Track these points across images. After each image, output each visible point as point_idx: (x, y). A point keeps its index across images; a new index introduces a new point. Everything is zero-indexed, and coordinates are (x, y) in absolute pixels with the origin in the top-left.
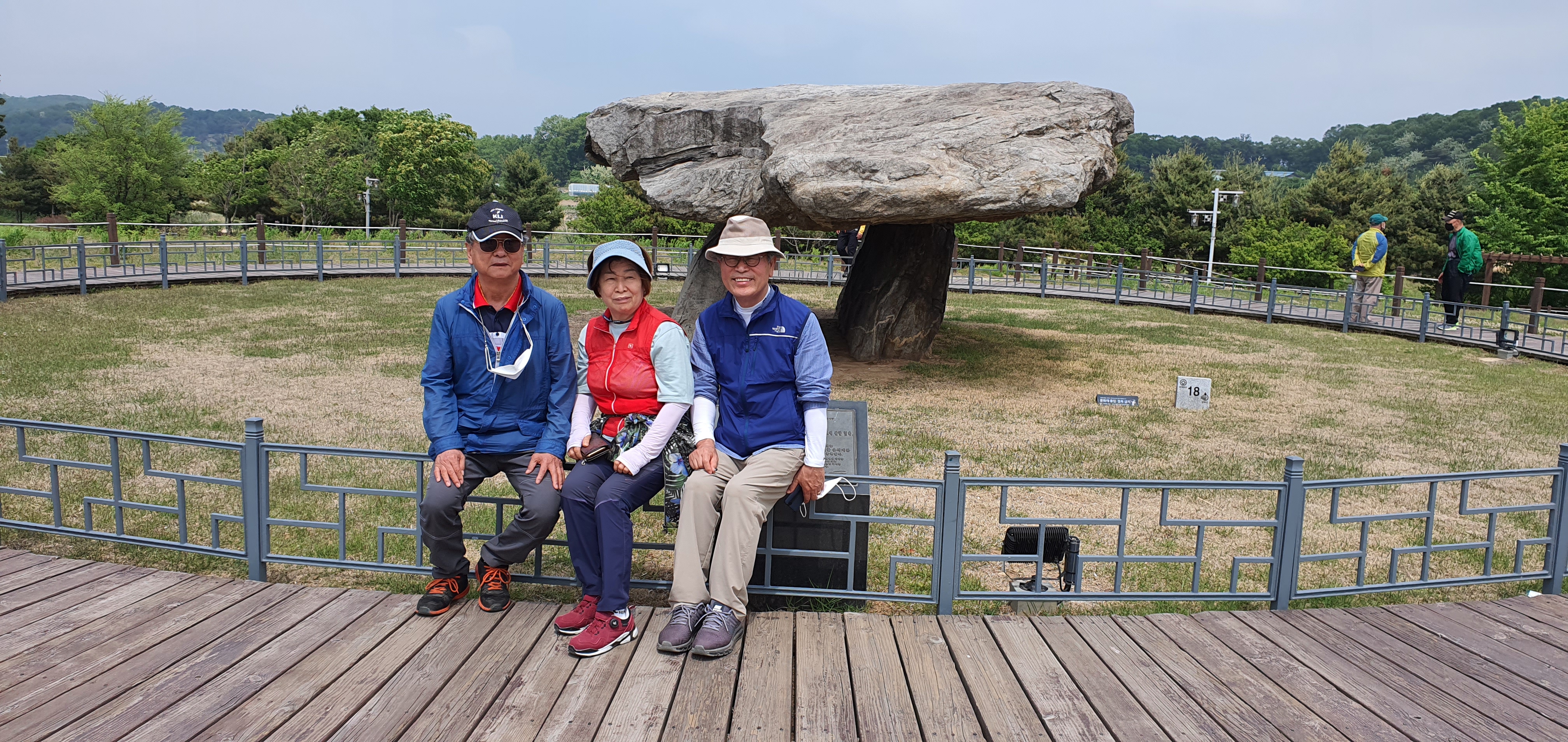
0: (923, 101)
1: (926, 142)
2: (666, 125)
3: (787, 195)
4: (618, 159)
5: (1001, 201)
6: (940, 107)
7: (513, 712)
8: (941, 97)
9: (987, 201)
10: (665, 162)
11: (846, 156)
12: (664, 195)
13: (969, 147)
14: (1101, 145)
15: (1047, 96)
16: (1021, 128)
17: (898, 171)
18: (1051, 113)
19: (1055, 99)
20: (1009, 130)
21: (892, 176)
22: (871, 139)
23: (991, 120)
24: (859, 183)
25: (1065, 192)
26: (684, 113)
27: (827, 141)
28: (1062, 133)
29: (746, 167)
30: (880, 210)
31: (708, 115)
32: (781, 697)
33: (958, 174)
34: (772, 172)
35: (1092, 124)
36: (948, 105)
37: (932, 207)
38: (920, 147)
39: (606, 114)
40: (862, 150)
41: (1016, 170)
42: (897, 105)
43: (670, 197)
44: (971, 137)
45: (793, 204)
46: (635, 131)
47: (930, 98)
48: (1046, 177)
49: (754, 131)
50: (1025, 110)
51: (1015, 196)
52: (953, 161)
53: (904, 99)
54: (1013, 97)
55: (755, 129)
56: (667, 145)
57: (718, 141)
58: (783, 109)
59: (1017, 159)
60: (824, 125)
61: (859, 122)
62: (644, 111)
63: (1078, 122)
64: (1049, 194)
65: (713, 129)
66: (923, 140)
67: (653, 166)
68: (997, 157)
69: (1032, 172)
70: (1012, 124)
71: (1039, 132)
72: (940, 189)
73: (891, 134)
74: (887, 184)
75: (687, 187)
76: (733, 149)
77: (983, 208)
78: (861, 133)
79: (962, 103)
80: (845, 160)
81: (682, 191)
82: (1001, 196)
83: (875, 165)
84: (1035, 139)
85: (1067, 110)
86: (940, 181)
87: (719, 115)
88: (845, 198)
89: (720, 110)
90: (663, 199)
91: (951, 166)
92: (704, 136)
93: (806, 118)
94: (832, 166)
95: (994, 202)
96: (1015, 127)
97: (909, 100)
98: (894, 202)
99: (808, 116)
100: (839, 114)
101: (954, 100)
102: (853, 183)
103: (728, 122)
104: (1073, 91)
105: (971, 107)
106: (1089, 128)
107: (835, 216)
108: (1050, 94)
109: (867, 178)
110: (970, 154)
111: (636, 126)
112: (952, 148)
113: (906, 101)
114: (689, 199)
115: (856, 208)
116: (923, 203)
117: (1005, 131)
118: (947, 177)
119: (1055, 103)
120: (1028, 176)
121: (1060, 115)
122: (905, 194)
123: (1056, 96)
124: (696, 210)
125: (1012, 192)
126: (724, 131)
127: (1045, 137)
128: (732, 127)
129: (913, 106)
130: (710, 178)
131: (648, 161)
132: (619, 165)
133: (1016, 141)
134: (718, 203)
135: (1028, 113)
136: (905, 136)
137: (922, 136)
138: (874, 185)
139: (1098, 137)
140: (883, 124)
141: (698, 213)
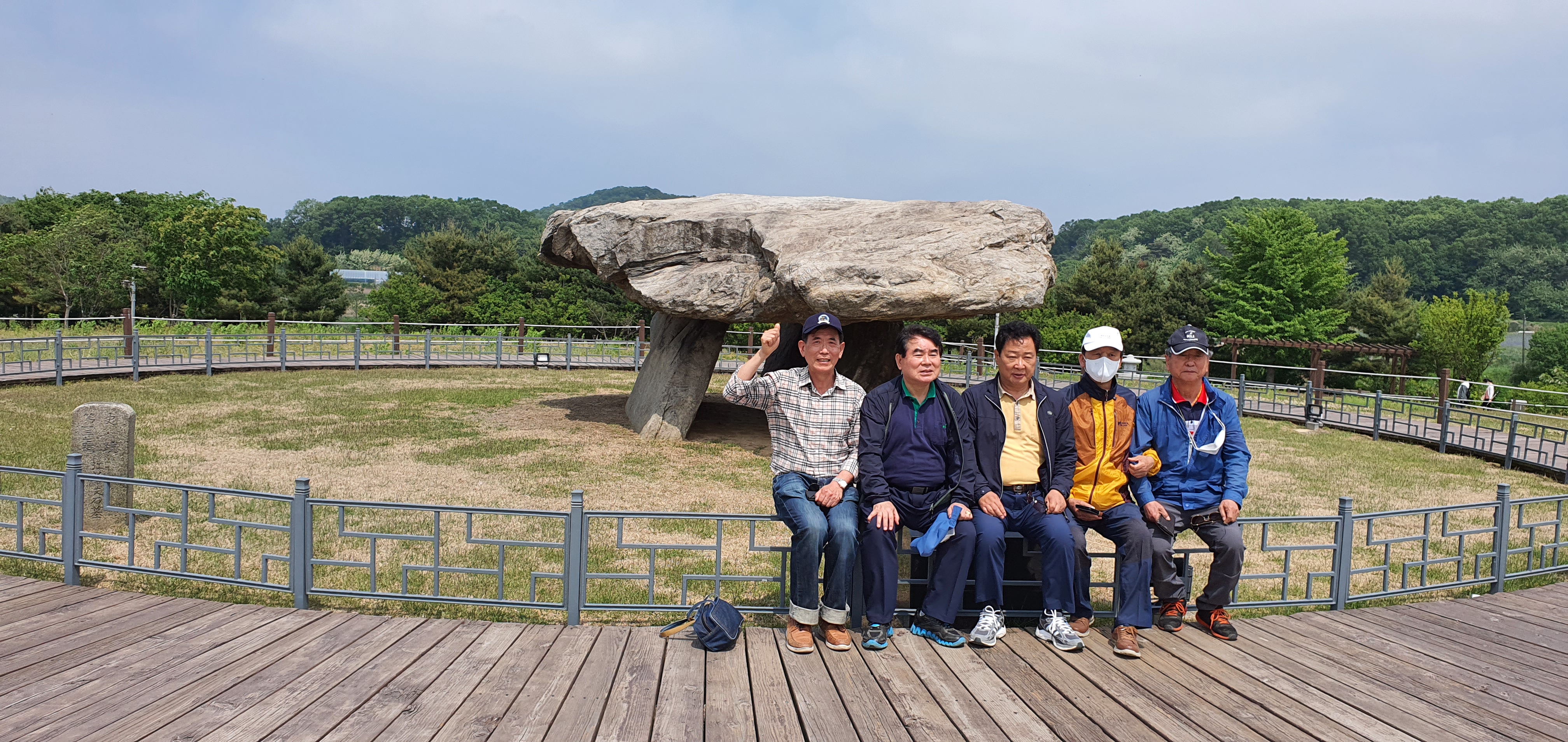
0: (891, 217)
1: (914, 253)
2: (656, 232)
3: (801, 297)
4: (605, 262)
5: (982, 303)
6: (911, 222)
7: (909, 699)
8: (906, 214)
9: (971, 303)
10: (652, 265)
11: (852, 264)
12: (662, 295)
13: (948, 257)
14: (1045, 256)
15: (991, 213)
16: (985, 242)
17: (897, 277)
18: (997, 230)
19: (998, 216)
20: (976, 244)
21: (892, 281)
22: (866, 250)
23: (960, 235)
24: (864, 287)
25: (1034, 296)
26: (673, 222)
27: (829, 251)
28: (1018, 246)
29: (743, 272)
30: (885, 310)
31: (697, 225)
33: (946, 280)
34: (788, 277)
35: (1033, 237)
36: (916, 220)
37: (927, 307)
38: (910, 258)
39: (593, 221)
40: (862, 259)
41: (991, 277)
42: (870, 220)
43: (669, 296)
44: (949, 249)
45: (805, 303)
46: (625, 237)
47: (898, 214)
48: (1018, 283)
49: (743, 240)
50: (980, 226)
51: (994, 298)
52: (941, 269)
53: (875, 215)
54: (965, 214)
55: (749, 238)
56: (656, 251)
57: (706, 248)
58: (770, 221)
59: (990, 268)
60: (817, 237)
61: (846, 235)
62: (633, 220)
63: (1023, 236)
64: (1022, 297)
65: (701, 237)
66: (911, 251)
67: (642, 269)
68: (973, 266)
69: (1006, 279)
70: (978, 238)
71: (999, 245)
72: (935, 292)
73: (881, 246)
74: (889, 288)
75: (686, 289)
76: (723, 255)
77: (968, 308)
78: (855, 245)
79: (926, 219)
80: (851, 267)
81: (681, 291)
82: (983, 298)
83: (877, 272)
84: (998, 250)
85: (1011, 225)
86: (932, 287)
87: (709, 225)
88: (856, 300)
89: (709, 220)
90: (661, 299)
91: (939, 273)
92: (693, 243)
93: (797, 230)
94: (840, 272)
95: (977, 304)
96: (981, 241)
97: (879, 216)
98: (898, 303)
100: (823, 227)
101: (917, 216)
102: (859, 287)
103: (718, 231)
104: (1011, 209)
105: (938, 223)
106: (1032, 242)
107: (847, 315)
108: (994, 212)
109: (870, 283)
110: (950, 264)
111: (626, 233)
112: (936, 258)
113: (877, 216)
114: (690, 299)
115: (866, 309)
116: (921, 304)
117: (974, 245)
118: (940, 283)
119: (998, 220)
120: (1004, 282)
121: (1008, 230)
122: (907, 297)
123: (998, 213)
124: (697, 308)
125: (991, 295)
126: (713, 239)
127: (1004, 249)
128: (722, 236)
129: (886, 220)
130: (708, 280)
131: (635, 264)
132: (606, 268)
133: (983, 253)
134: (719, 303)
135: (983, 229)
136: (893, 248)
137: (908, 248)
138: (879, 289)
139: (1039, 249)
140: (869, 237)
141: (699, 311)
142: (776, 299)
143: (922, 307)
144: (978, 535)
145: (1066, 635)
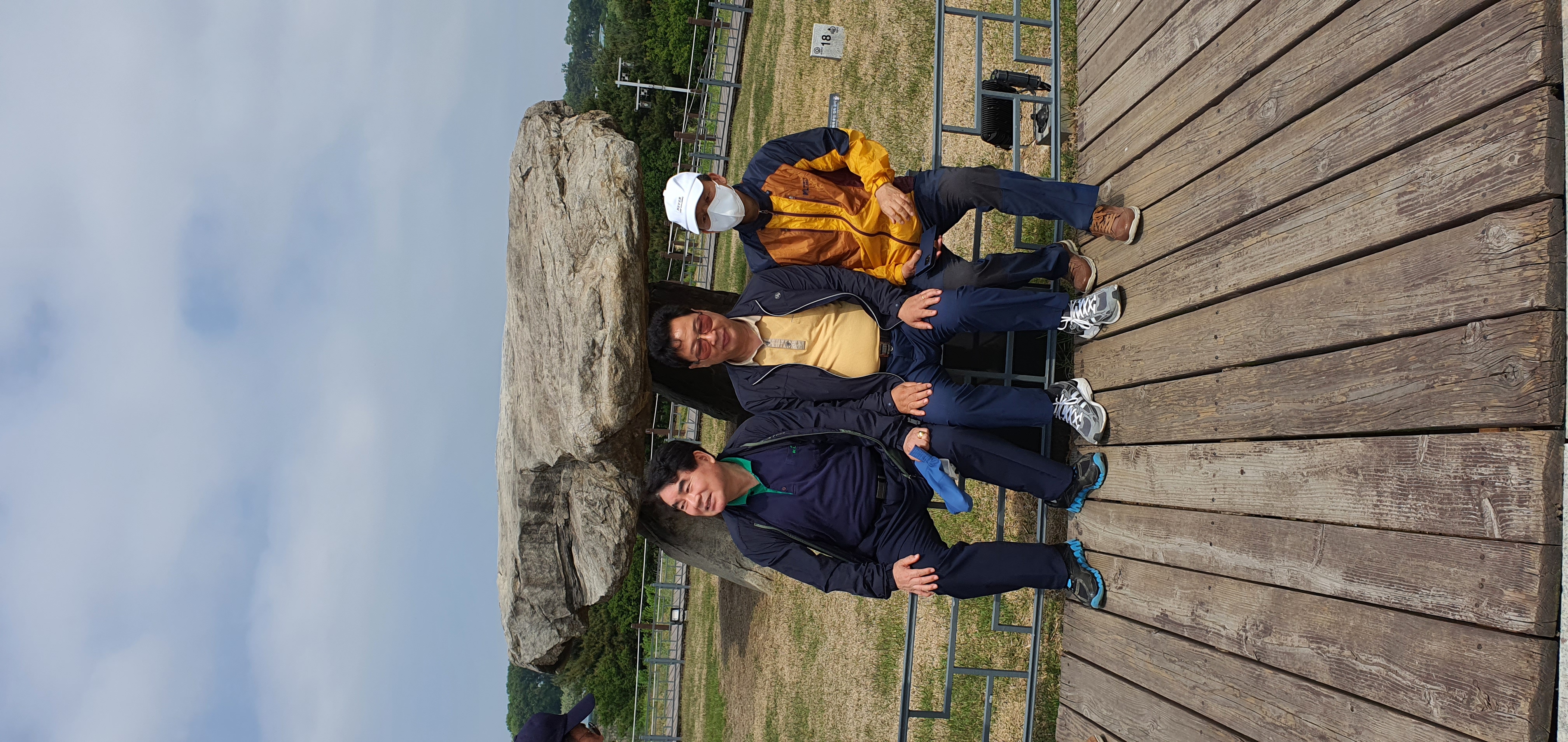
0: (523, 303)
1: (567, 293)
2: (533, 573)
3: (614, 435)
4: (565, 629)
6: (530, 283)
7: (1200, 612)
8: (521, 284)
9: (629, 231)
10: (571, 577)
11: (577, 372)
12: (606, 575)
13: (573, 251)
14: (577, 124)
15: (524, 181)
16: (557, 201)
17: (594, 319)
18: (542, 178)
19: (528, 173)
20: (558, 212)
21: (599, 325)
22: (560, 349)
23: (547, 229)
24: (605, 360)
25: (624, 153)
26: (521, 554)
27: (560, 395)
28: (563, 161)
29: (582, 485)
30: (634, 338)
31: (525, 529)
32: (1178, 326)
33: (601, 259)
34: (589, 450)
35: (554, 135)
36: (528, 277)
37: (633, 286)
38: (571, 299)
39: (518, 641)
40: (571, 357)
41: (599, 203)
42: (526, 330)
43: (608, 569)
44: (563, 248)
45: (622, 430)
46: (537, 609)
47: (520, 295)
48: (607, 171)
49: (544, 479)
50: (538, 200)
51: (625, 203)
52: (587, 264)
53: (520, 323)
54: (523, 214)
55: (543, 477)
56: (554, 574)
57: (552, 519)
58: (524, 447)
59: (588, 202)
60: (543, 401)
61: (541, 365)
62: (518, 598)
63: (552, 148)
64: (625, 169)
65: (539, 524)
66: (564, 296)
67: (574, 591)
68: (586, 221)
69: (602, 186)
70: (552, 209)
71: (562, 183)
72: (615, 276)
73: (556, 329)
74: (608, 330)
75: (600, 550)
76: (561, 502)
77: (636, 235)
78: (554, 360)
79: (527, 263)
80: (580, 373)
81: (603, 556)
82: (625, 216)
83: (587, 343)
84: (568, 186)
85: (539, 160)
86: (607, 277)
87: (526, 516)
88: (620, 373)
89: (520, 515)
90: (610, 577)
91: (592, 266)
92: (547, 533)
93: (534, 421)
94: (586, 387)
95: (631, 224)
96: (555, 206)
97: (522, 317)
98: (626, 322)
99: (532, 419)
100: (532, 387)
101: (524, 272)
102: (604, 367)
103: (533, 506)
104: (520, 155)
105: (532, 252)
106: (560, 137)
107: (637, 385)
108: (522, 177)
109: (601, 351)
110: (581, 249)
111: (532, 607)
112: (573, 267)
113: (522, 320)
114: (612, 547)
115: (631, 361)
116: (629, 294)
117: (559, 215)
118: (604, 268)
119: (532, 173)
120: (605, 189)
121: (545, 166)
122: (619, 312)
123: (524, 172)
124: (623, 540)
125: (622, 205)
126: (542, 511)
127: (566, 177)
128: (539, 502)
129: (527, 312)
130: (591, 525)
131: (569, 596)
132: (572, 628)
133: (569, 205)
134: (618, 515)
135: (541, 195)
136: (559, 315)
137: (560, 298)
138: (608, 344)
139: (569, 129)
140: (545, 339)
141: (627, 538)
142: (616, 458)
143: (632, 292)
144: (950, 425)
145: (1099, 309)
